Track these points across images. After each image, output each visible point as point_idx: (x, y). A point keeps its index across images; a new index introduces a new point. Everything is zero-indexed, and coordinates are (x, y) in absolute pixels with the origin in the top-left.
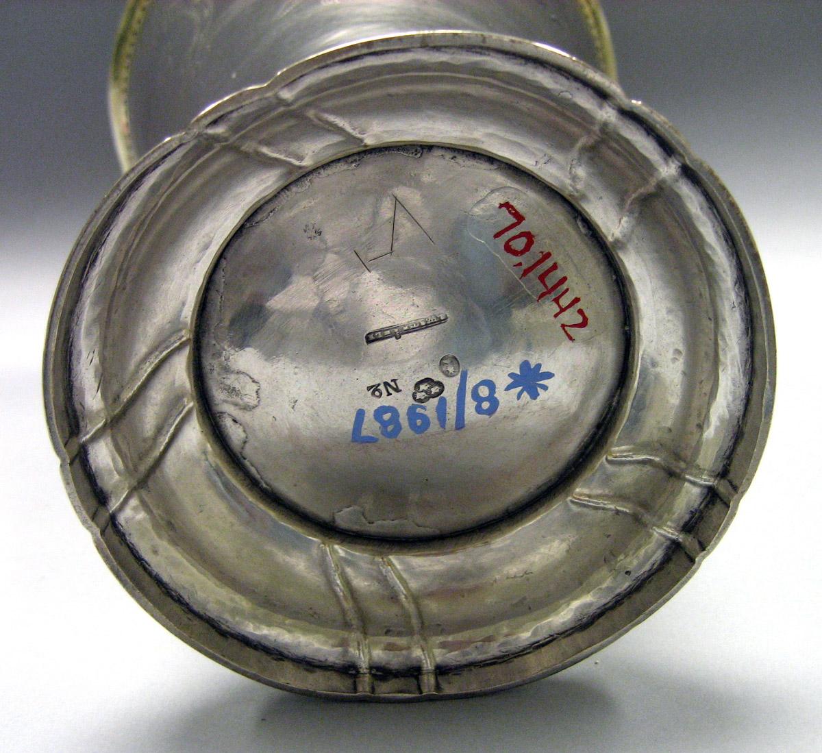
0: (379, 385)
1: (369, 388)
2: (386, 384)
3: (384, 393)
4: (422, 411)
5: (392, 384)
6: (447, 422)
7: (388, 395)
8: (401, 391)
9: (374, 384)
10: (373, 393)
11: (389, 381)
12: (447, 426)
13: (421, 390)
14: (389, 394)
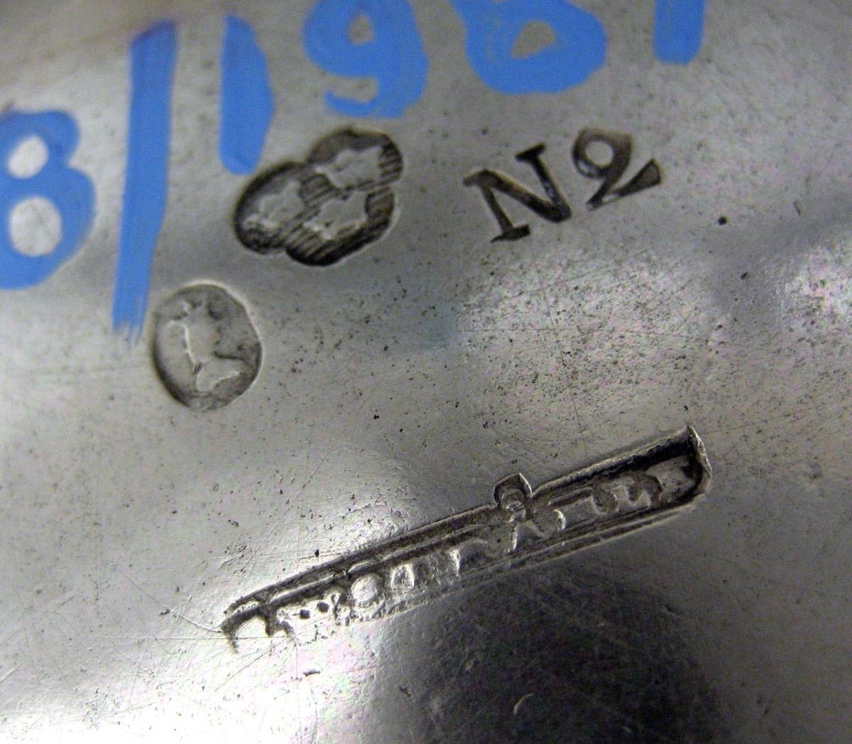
0: (596, 200)
1: (649, 177)
2: (556, 212)
3: (559, 161)
4: (346, 87)
5: (520, 215)
6: (215, 50)
7: (540, 149)
8: (468, 182)
9: (625, 202)
10: (623, 152)
11: (540, 226)
12: (215, 27)
13: (358, 196)
14: (531, 156)
